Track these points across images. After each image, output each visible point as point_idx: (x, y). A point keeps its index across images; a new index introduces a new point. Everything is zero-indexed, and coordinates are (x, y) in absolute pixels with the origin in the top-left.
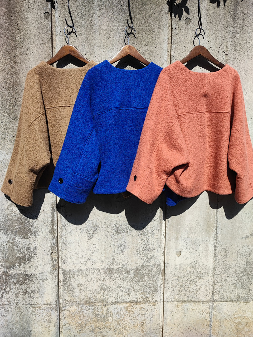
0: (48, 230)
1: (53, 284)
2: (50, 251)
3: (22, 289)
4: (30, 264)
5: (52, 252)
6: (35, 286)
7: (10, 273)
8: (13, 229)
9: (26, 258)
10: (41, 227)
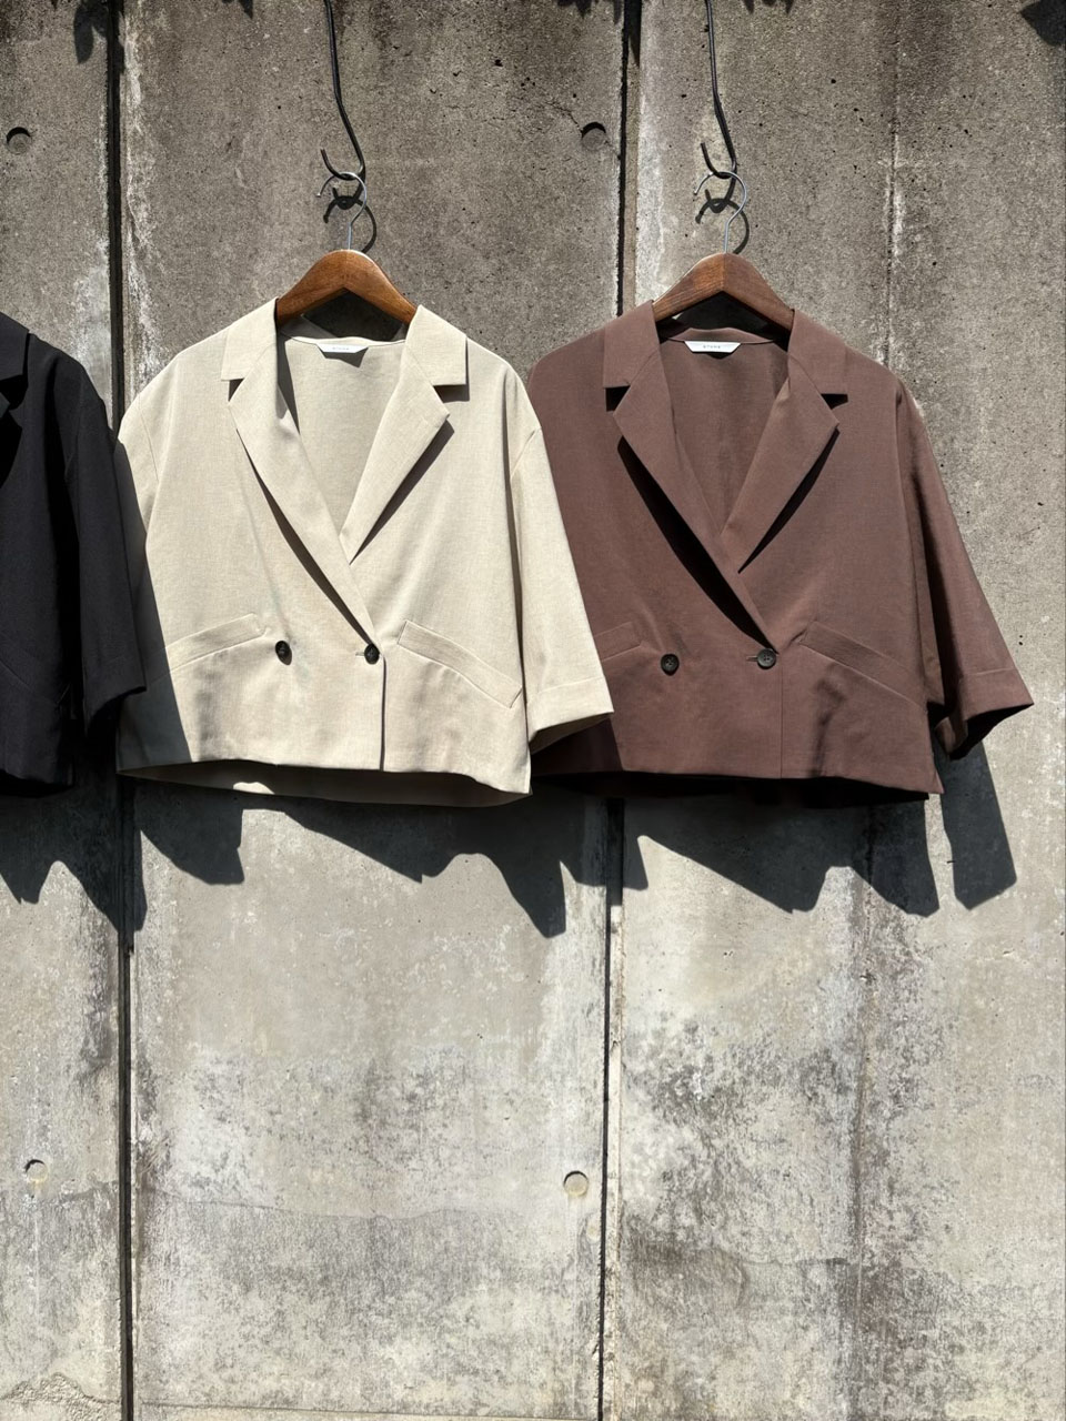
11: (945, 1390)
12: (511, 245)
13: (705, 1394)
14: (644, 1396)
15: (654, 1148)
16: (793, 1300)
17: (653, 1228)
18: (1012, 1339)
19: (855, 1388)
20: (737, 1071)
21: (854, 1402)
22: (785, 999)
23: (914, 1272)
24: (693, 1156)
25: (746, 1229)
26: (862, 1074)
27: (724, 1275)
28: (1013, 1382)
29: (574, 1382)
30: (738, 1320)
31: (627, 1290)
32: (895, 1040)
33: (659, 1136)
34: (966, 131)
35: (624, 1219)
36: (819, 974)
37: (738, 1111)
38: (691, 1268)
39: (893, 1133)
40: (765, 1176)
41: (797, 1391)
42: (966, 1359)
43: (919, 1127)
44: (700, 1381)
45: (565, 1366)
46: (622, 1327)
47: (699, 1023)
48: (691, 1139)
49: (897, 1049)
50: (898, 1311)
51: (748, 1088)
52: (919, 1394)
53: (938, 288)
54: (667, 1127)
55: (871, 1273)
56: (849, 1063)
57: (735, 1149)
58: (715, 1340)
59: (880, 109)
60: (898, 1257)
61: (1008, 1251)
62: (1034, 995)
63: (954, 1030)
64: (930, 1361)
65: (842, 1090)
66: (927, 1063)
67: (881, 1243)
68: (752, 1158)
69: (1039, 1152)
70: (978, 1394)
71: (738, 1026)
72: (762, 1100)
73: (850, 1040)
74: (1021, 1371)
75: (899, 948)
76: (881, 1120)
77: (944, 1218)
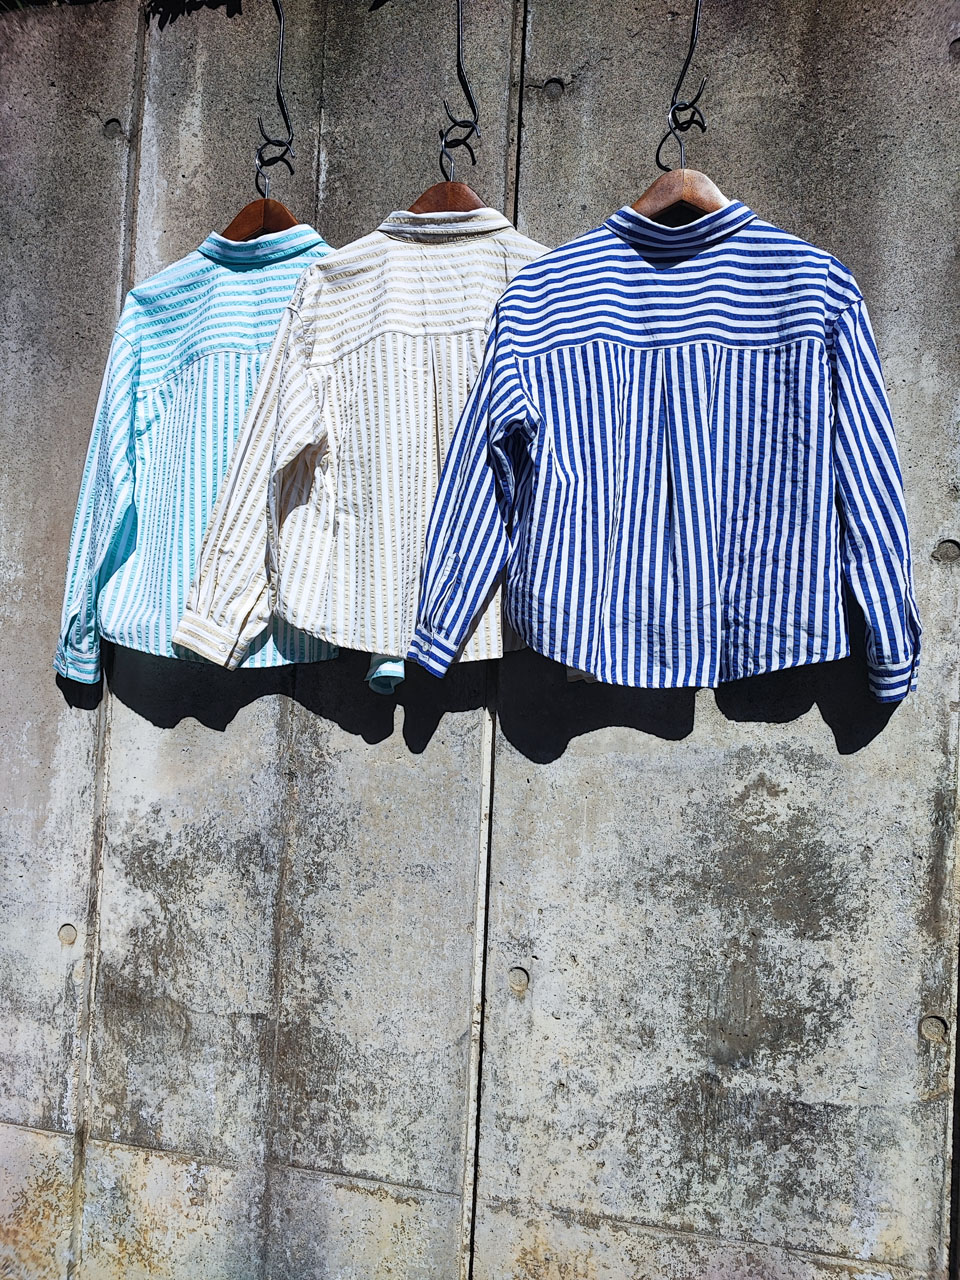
0: (912, 913)
1: (924, 1169)
2: (917, 1012)
3: (778, 1168)
4: (821, 1059)
5: (924, 1014)
6: (838, 1167)
7: (730, 1085)
8: (759, 892)
9: (805, 1028)
10: (878, 894)
11: (343, 1143)
12: (54, 210)
13: (154, 1122)
14: (109, 1118)
15: (125, 908)
16: (225, 1047)
17: (121, 976)
18: (398, 1102)
19: (270, 1131)
20: (188, 847)
21: (270, 1145)
22: (226, 790)
23: (320, 1032)
24: (153, 917)
25: (191, 983)
26: (284, 855)
27: (172, 1020)
28: (398, 1141)
29: (57, 1100)
30: (183, 1062)
31: (99, 1026)
32: (310, 829)
33: (129, 898)
34: (373, 101)
35: (101, 967)
36: (253, 771)
37: (189, 881)
38: (148, 1013)
39: (307, 908)
40: (207, 938)
41: (225, 1128)
42: (360, 1116)
43: (326, 905)
44: (151, 1111)
45: (52, 1086)
46: (95, 1058)
47: (162, 806)
48: (154, 901)
49: (312, 836)
50: (306, 1065)
51: (197, 863)
52: (321, 1144)
53: (351, 222)
54: (135, 891)
55: (286, 1029)
56: (274, 846)
57: (185, 913)
58: (163, 1076)
59: (311, 91)
60: (307, 1016)
61: (396, 1019)
62: (419, 793)
63: (356, 822)
64: (331, 1114)
65: (268, 869)
66: (335, 850)
68: (201, 923)
69: (422, 932)
70: (369, 1150)
71: (191, 810)
72: (207, 873)
73: (275, 826)
74: (405, 1132)
75: (315, 751)
76: (297, 899)
77: (345, 985)
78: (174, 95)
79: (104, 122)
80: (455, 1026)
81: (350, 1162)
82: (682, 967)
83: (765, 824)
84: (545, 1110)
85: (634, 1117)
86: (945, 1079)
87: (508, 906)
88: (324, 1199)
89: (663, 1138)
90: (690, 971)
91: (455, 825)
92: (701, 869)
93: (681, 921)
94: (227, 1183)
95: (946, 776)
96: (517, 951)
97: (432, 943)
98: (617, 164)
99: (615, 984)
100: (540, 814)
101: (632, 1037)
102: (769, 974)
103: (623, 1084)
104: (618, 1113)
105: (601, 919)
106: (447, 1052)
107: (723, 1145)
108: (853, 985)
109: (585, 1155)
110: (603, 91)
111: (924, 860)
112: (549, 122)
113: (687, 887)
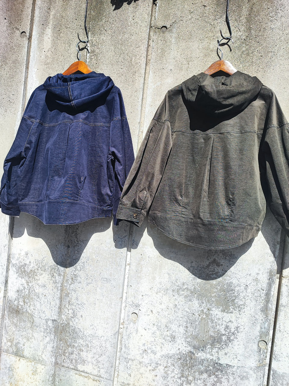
11: (78, 361)
12: (4, 60)
13: (22, 349)
14: (9, 346)
15: (16, 283)
16: (44, 329)
17: (14, 304)
18: (95, 351)
19: (56, 355)
20: (36, 266)
21: (56, 359)
23: (73, 327)
24: (24, 287)
25: (34, 308)
27: (28, 319)
28: (95, 363)
30: (31, 332)
31: (7, 319)
33: (17, 280)
34: (106, 30)
35: (8, 301)
36: (57, 244)
37: (35, 277)
38: (21, 316)
39: (71, 288)
40: (40, 295)
41: (43, 353)
42: (83, 353)
43: (77, 288)
44: (21, 345)
46: (5, 328)
47: (29, 253)
48: (24, 282)
50: (68, 337)
51: (38, 271)
52: (71, 361)
54: (19, 278)
55: (62, 325)
57: (34, 286)
60: (69, 322)
61: (96, 325)
62: (107, 256)
63: (87, 263)
64: (75, 352)
65: (60, 275)
66: (80, 271)
67: (65, 317)
68: (38, 290)
69: (105, 299)
70: (86, 364)
71: (37, 255)
72: (41, 275)
73: (63, 262)
74: (97, 360)
75: (76, 239)
76: (68, 284)
77: (81, 313)
78: (43, 24)
79: (21, 32)
80: (114, 329)
81: (80, 367)
82: (185, 318)
83: (214, 275)
84: (140, 358)
85: (167, 362)
86: (265, 360)
87: (133, 293)
88: (71, 377)
89: (175, 370)
90: (188, 319)
91: (118, 267)
92: (193, 287)
93: (186, 303)
94: (43, 369)
95: (274, 265)
96: (134, 308)
97: (109, 303)
98: (182, 56)
99: (164, 321)
100: (144, 266)
101: (168, 338)
102: (213, 322)
103: (164, 352)
104: (162, 361)
105: (161, 300)
106: (111, 337)
107: (194, 374)
108: (239, 328)
109: (151, 372)
110: (180, 31)
111: (264, 291)
112: (161, 41)
113: (189, 292)
